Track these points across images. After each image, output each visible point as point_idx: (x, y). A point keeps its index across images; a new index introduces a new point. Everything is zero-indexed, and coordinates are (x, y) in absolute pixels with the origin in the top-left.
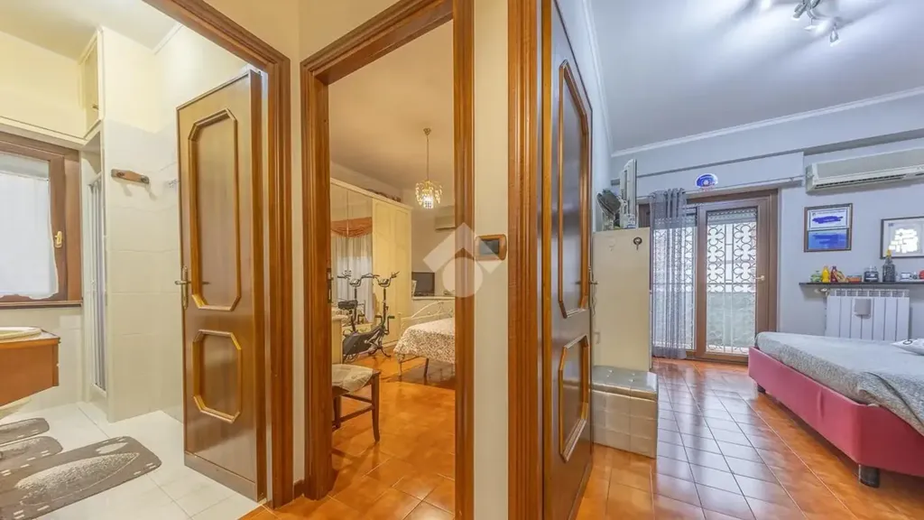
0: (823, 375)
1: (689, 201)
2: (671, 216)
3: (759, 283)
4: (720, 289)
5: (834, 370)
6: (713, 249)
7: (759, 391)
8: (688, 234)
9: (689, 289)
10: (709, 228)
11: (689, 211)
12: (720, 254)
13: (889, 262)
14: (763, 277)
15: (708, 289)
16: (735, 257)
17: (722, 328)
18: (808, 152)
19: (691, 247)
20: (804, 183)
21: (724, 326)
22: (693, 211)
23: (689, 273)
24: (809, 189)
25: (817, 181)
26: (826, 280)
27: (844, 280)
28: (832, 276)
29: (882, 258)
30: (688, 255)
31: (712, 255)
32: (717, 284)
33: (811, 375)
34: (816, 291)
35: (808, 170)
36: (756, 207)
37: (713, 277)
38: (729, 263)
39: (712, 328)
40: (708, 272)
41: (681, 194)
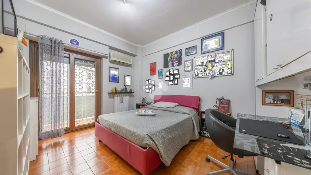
0: (130, 137)
1: (66, 50)
2: (54, 55)
3: (96, 93)
4: (81, 95)
5: (134, 134)
6: (78, 77)
7: (99, 142)
8: (65, 67)
9: (66, 95)
10: (76, 67)
11: (66, 55)
12: (81, 79)
13: (126, 87)
14: (97, 90)
15: (76, 95)
16: (87, 82)
17: (82, 113)
18: (111, 48)
19: (67, 74)
20: (109, 58)
21: (83, 112)
22: (68, 56)
23: (65, 88)
24: (110, 60)
25: (112, 58)
26: (114, 92)
27: (118, 92)
28: (115, 91)
29: (124, 86)
30: (65, 78)
31: (77, 80)
32: (79, 93)
33: (124, 136)
34: (112, 95)
35: (110, 54)
36: (95, 62)
37: (78, 90)
38: (85, 83)
39: (78, 113)
40: (76, 87)
41: (61, 43)
